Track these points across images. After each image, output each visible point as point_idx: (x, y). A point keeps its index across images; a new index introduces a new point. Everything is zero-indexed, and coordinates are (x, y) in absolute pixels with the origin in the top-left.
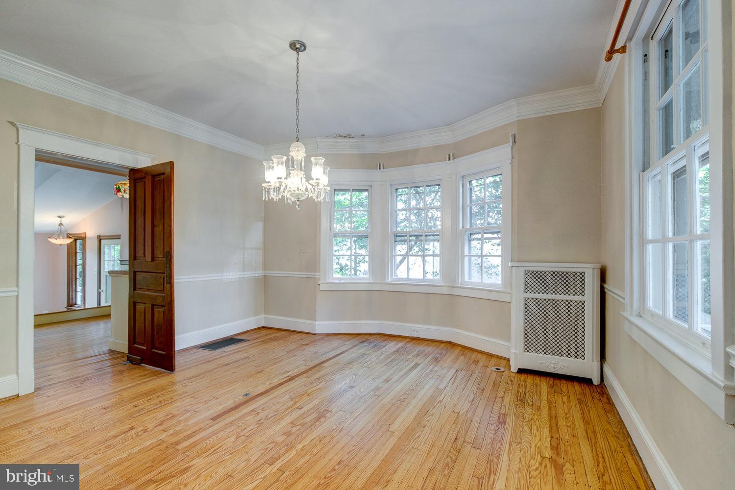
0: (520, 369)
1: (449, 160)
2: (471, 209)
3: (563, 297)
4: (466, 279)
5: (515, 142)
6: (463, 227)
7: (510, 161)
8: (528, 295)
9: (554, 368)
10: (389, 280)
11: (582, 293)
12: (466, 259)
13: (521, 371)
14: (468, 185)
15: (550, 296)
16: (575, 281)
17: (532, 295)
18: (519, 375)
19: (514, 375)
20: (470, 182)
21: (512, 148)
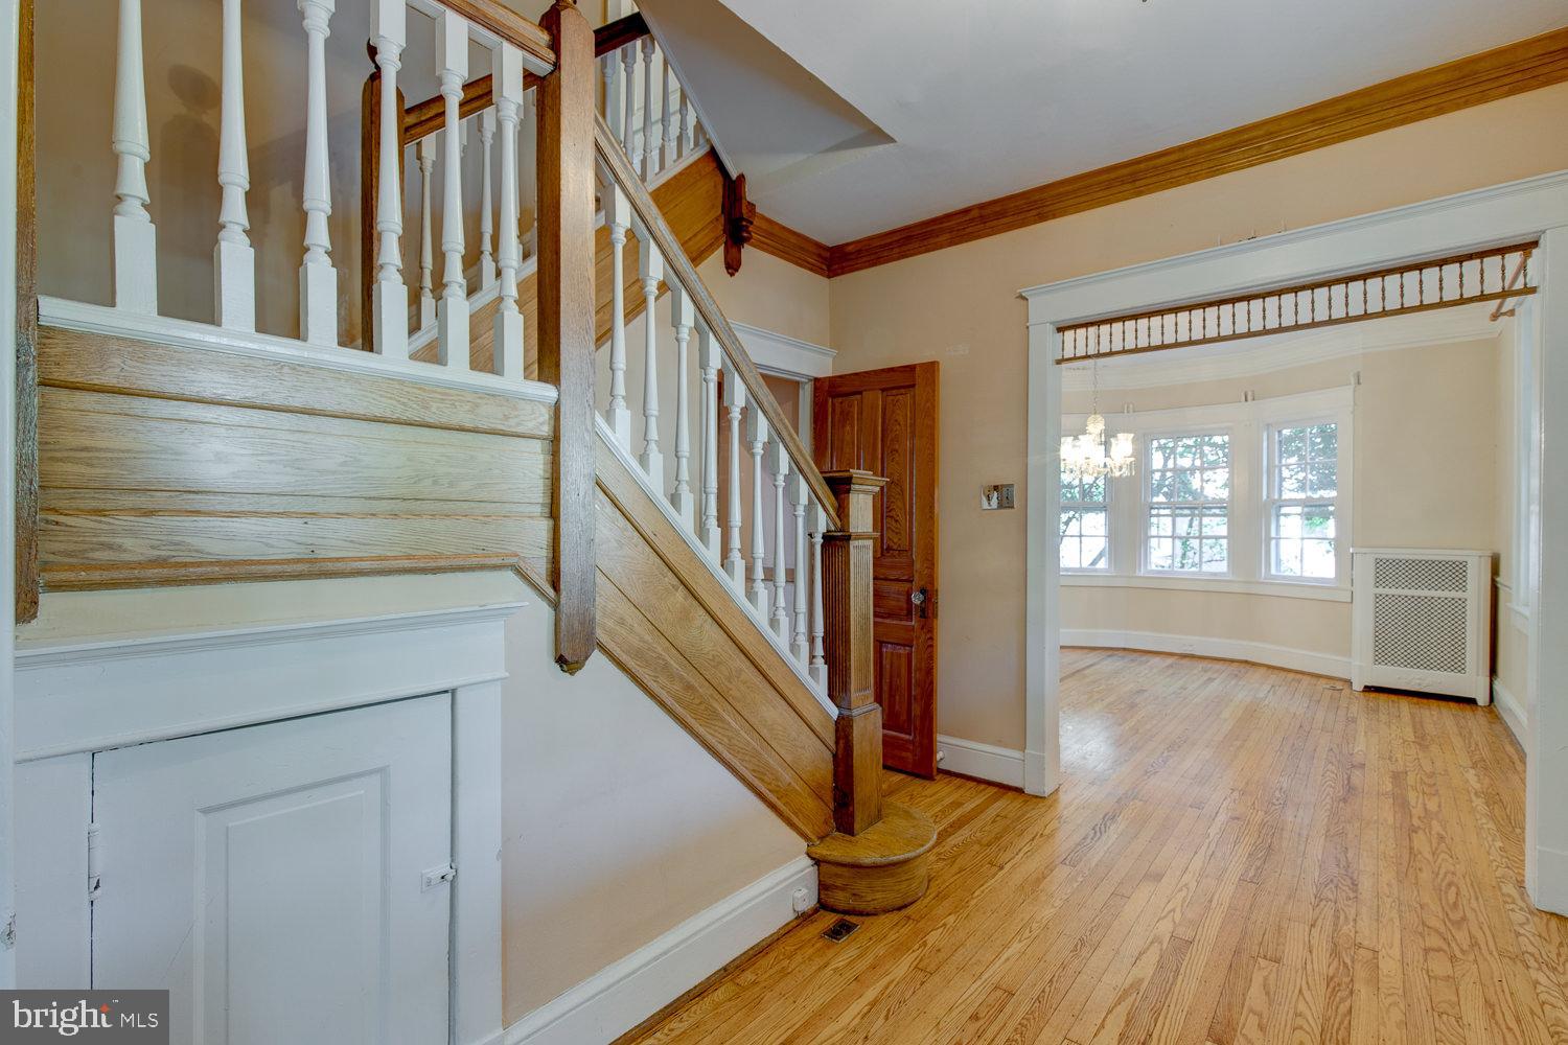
0: (1366, 687)
1: (1246, 400)
2: (1280, 471)
3: (1433, 593)
4: (1273, 571)
5: (1359, 383)
6: (1268, 497)
7: (1351, 409)
8: (1380, 590)
9: (1420, 684)
10: (1142, 573)
11: (1464, 589)
12: (1273, 542)
13: (1368, 689)
14: (1277, 436)
15: (1413, 592)
16: (1454, 573)
17: (1387, 591)
18: (1367, 694)
19: (1357, 694)
20: (1280, 432)
21: (1354, 391)
